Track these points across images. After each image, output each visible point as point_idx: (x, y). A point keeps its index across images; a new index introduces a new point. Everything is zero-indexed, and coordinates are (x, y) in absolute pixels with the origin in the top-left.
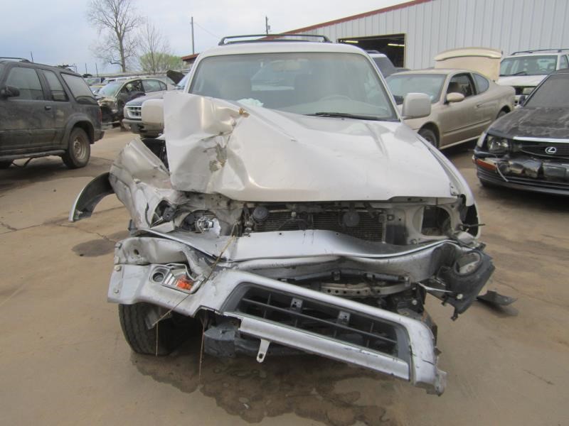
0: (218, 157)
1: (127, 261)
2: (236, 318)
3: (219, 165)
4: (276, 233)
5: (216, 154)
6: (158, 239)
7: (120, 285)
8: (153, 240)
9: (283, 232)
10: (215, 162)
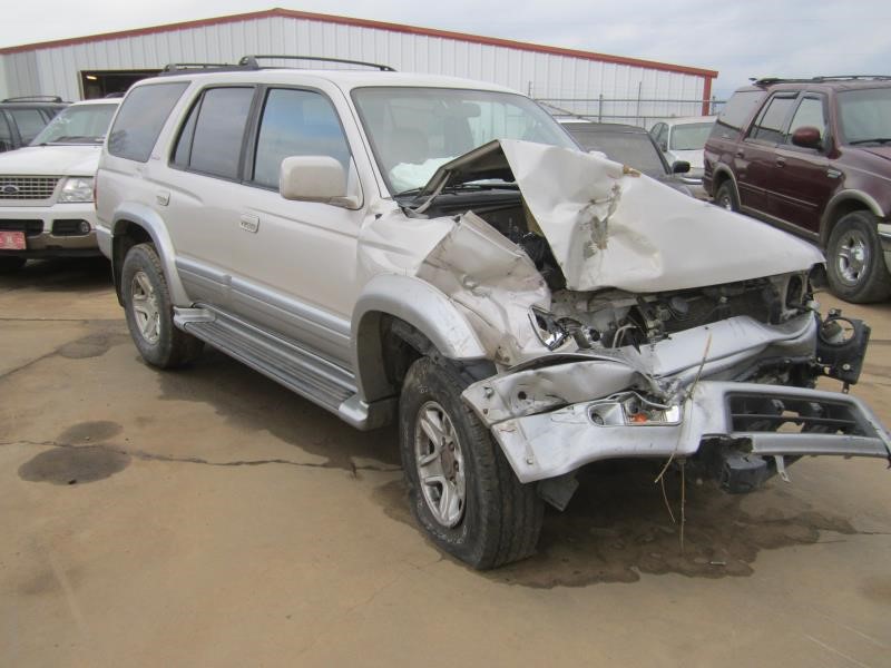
0: (593, 236)
1: (511, 413)
2: (744, 439)
3: (594, 247)
4: (701, 328)
5: (590, 232)
6: (589, 362)
7: (529, 451)
8: (579, 366)
9: (709, 325)
10: (590, 243)
